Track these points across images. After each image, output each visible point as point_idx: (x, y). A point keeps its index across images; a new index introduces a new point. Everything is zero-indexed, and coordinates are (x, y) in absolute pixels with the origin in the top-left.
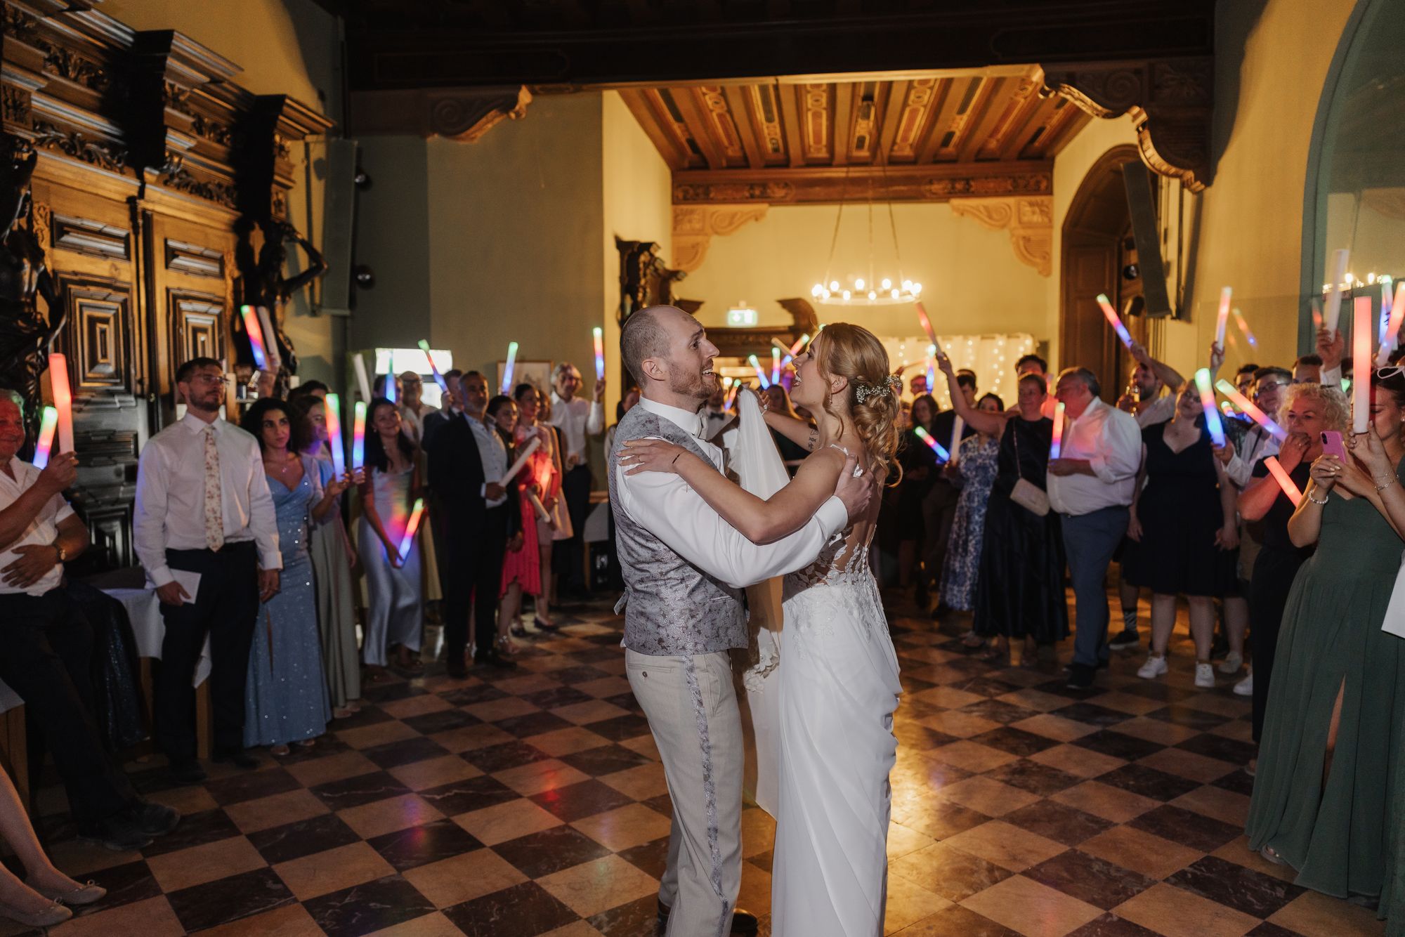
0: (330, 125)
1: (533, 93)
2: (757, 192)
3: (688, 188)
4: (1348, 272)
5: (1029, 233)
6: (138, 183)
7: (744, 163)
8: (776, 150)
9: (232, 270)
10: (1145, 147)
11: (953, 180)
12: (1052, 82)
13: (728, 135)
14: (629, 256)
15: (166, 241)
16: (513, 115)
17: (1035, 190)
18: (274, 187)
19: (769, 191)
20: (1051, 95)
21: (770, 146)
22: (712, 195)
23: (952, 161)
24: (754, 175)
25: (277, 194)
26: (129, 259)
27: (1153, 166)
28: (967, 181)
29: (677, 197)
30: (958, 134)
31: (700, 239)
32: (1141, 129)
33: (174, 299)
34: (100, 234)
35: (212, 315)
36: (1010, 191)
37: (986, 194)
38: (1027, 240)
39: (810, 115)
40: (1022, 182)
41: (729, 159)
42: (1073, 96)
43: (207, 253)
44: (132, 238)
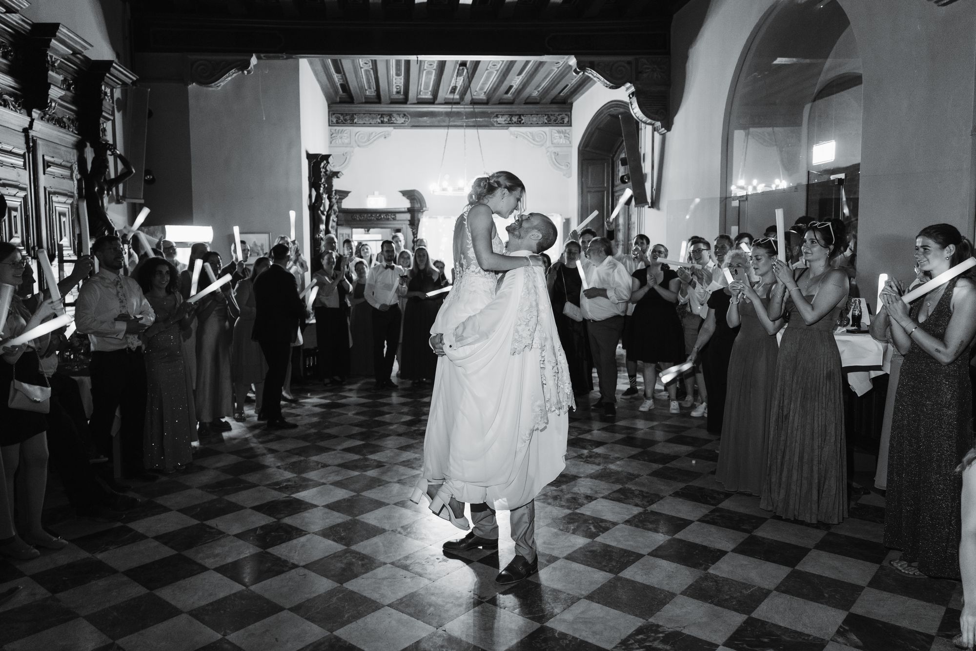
0: (135, 79)
1: (258, 58)
2: (386, 120)
3: (340, 115)
4: (741, 178)
5: (557, 150)
6: (29, 119)
7: (378, 99)
8: (398, 93)
9: (76, 175)
10: (633, 106)
11: (511, 115)
12: (581, 66)
13: (369, 82)
14: (314, 163)
15: (43, 156)
16: (246, 72)
17: (561, 123)
18: (102, 120)
19: (393, 119)
20: (581, 74)
21: (395, 90)
22: (355, 121)
23: (511, 103)
24: (383, 108)
25: (103, 124)
26: (25, 169)
27: (638, 118)
28: (520, 116)
29: (332, 121)
30: (515, 87)
31: (348, 149)
32: (631, 96)
33: (49, 194)
34: (10, 153)
35: (68, 204)
36: (546, 123)
37: (531, 125)
38: (556, 154)
39: (425, 72)
40: (553, 118)
41: (366, 97)
42: (593, 75)
43: (64, 163)
44: (27, 154)
